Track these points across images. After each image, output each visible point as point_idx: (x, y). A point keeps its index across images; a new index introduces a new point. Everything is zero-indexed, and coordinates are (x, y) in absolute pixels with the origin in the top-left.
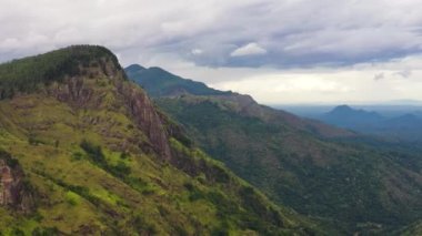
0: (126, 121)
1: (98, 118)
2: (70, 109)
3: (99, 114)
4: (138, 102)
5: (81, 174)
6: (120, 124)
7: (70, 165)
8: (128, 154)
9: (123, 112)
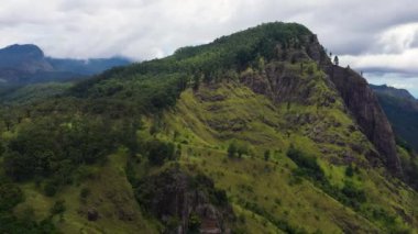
0: (346, 120)
1: (307, 115)
2: (268, 102)
3: (308, 110)
4: (356, 94)
5: (308, 208)
6: (339, 125)
7: (290, 190)
8: (356, 169)
9: (339, 108)
